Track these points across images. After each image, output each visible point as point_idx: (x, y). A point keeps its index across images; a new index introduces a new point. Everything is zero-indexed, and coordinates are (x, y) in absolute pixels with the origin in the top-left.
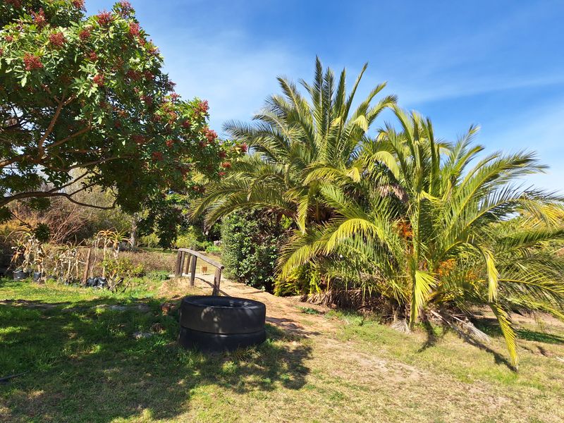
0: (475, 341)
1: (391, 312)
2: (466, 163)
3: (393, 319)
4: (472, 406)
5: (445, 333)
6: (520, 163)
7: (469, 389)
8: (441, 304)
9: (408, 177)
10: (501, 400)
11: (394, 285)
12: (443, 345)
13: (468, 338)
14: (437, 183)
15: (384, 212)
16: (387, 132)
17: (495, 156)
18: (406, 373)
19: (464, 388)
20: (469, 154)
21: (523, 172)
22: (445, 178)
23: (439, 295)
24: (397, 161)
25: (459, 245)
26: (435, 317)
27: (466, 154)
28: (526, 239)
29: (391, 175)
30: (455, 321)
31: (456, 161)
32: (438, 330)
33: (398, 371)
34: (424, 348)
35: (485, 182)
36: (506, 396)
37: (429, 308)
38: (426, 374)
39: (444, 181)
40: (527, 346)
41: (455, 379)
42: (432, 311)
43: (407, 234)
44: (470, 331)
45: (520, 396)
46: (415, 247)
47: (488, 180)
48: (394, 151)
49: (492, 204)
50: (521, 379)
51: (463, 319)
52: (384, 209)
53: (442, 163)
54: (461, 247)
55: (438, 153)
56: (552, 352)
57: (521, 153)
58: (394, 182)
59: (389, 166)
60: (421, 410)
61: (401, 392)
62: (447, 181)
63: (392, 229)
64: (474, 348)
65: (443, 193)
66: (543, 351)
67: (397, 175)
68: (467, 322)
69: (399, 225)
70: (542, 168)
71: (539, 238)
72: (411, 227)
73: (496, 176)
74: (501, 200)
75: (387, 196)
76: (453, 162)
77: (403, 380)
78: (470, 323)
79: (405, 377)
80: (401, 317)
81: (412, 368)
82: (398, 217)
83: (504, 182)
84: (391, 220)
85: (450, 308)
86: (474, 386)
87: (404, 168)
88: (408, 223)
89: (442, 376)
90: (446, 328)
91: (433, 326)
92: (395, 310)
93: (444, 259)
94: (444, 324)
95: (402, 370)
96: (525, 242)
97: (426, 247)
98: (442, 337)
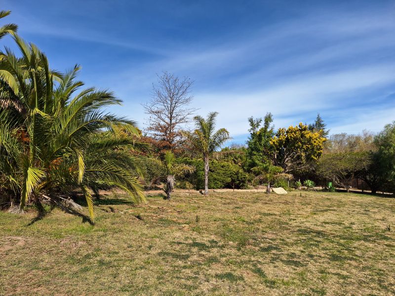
0: (73, 211)
1: (9, 200)
2: (72, 92)
3: (11, 205)
4: (61, 252)
5: (52, 209)
6: (105, 97)
7: (61, 242)
8: (50, 189)
9: (26, 96)
10: (80, 243)
11: (11, 179)
12: (49, 217)
13: (68, 210)
14: (50, 103)
15: (4, 121)
16: (7, 55)
17: (91, 90)
18: (13, 243)
19: (57, 242)
20: (75, 85)
21: (108, 102)
22: (57, 100)
23: (49, 183)
24: (16, 81)
25: (63, 148)
26: (46, 199)
27: (72, 85)
28: (106, 145)
29: (11, 91)
30: (61, 200)
31: (65, 88)
32: (47, 208)
33: (7, 243)
34: (33, 223)
35: (83, 107)
36: (84, 240)
37: (41, 194)
38: (30, 240)
39: (56, 102)
40: (105, 208)
41: (52, 238)
42: (43, 195)
43: (25, 140)
44: (71, 204)
45: (92, 238)
46: (31, 149)
47: (86, 106)
48: (14, 73)
49: (87, 122)
50: (96, 228)
51: (67, 198)
52: (4, 119)
53: (55, 88)
54: (64, 150)
55: (52, 81)
56: (118, 209)
57: (106, 91)
58: (14, 98)
59: (9, 84)
60: (23, 265)
61: (7, 257)
62: (58, 103)
63: (11, 136)
64: (71, 215)
65: (55, 110)
66: (112, 210)
67: (16, 92)
68: (69, 199)
69: (18, 132)
70: (119, 101)
71: (114, 144)
72: (28, 134)
73: (90, 104)
74: (92, 120)
75: (8, 109)
76: (63, 89)
77: (11, 248)
78: (71, 200)
79: (12, 246)
80: (17, 203)
81: (19, 238)
82: (17, 126)
83: (97, 108)
84: (11, 128)
85: (58, 191)
86: (64, 239)
87: (23, 87)
88: (26, 131)
89: (43, 238)
90: (53, 205)
91: (44, 205)
92: (12, 198)
93: (53, 158)
94: (52, 202)
95: (10, 241)
96: (106, 146)
97: (40, 150)
98: (50, 212)
